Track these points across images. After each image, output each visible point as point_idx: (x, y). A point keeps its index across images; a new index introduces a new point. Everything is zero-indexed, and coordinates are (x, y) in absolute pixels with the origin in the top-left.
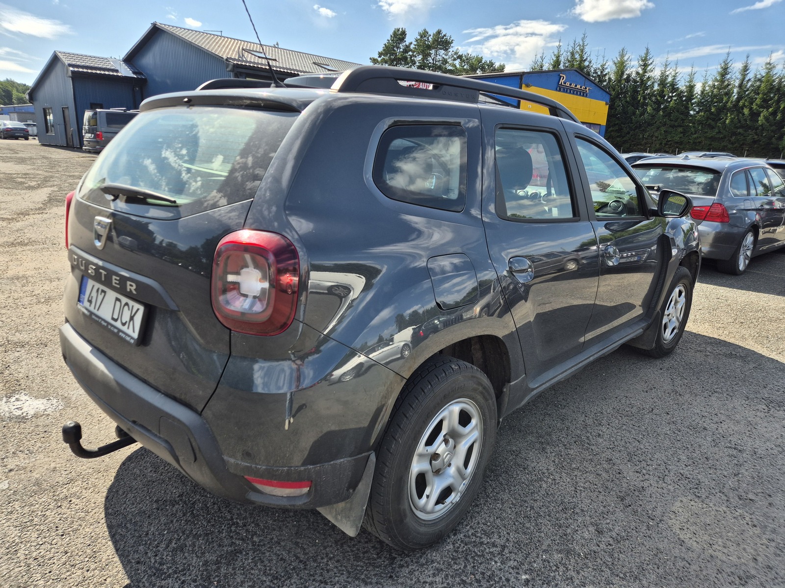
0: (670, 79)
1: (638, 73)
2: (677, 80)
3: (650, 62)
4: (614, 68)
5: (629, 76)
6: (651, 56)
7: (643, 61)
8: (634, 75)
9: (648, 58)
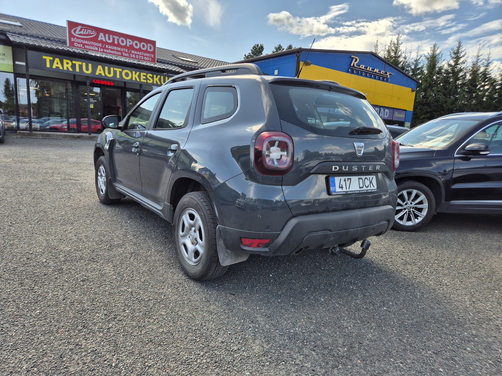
0: (482, 69)
1: (449, 65)
2: (490, 69)
3: (462, 55)
4: (426, 62)
5: (441, 69)
6: (463, 49)
7: (455, 53)
8: (446, 67)
9: (460, 51)
